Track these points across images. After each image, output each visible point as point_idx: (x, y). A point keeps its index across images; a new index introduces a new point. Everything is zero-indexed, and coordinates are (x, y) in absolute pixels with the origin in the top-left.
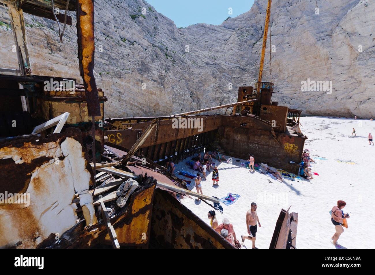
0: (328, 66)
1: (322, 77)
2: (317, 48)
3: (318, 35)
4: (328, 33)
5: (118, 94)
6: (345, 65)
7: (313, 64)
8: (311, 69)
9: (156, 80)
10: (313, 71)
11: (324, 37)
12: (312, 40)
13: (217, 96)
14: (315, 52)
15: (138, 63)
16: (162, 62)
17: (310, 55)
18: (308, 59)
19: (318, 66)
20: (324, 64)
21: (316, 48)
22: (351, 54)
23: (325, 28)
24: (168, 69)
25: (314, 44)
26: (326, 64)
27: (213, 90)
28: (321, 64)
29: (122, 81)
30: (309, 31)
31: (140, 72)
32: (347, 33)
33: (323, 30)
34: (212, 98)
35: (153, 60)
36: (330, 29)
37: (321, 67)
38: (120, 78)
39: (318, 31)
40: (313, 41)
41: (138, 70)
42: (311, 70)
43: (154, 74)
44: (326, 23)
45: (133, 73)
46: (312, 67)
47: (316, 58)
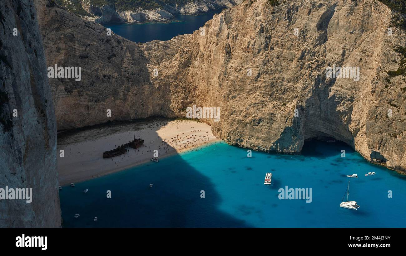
5: (103, 109)
9: (121, 98)
13: (160, 103)
15: (112, 91)
16: (125, 85)
24: (129, 89)
27: (157, 99)
29: (105, 102)
31: (113, 95)
34: (157, 104)
35: (120, 86)
38: (104, 101)
41: (112, 95)
43: (120, 95)
45: (110, 97)
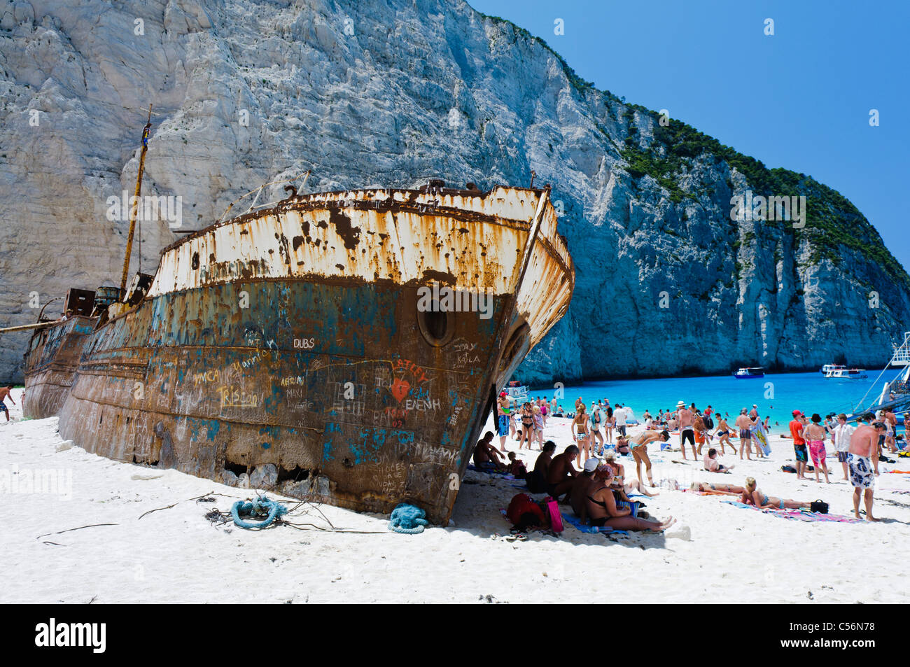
0: (113, 249)
1: (98, 277)
2: (86, 195)
3: (89, 160)
4: (112, 166)
6: (149, 258)
7: (73, 232)
8: (67, 247)
10: (72, 253)
11: (104, 173)
12: (73, 169)
14: (82, 202)
17: (67, 205)
18: (60, 215)
19: (88, 244)
20: (103, 241)
21: (83, 193)
22: (161, 235)
23: (104, 148)
25: (77, 181)
26: (107, 242)
28: (95, 240)
30: (64, 141)
32: (152, 182)
33: (98, 151)
36: (117, 155)
37: (96, 249)
39: (88, 150)
40: (76, 172)
42: (68, 250)
44: (107, 138)
46: (71, 243)
47: (81, 221)
